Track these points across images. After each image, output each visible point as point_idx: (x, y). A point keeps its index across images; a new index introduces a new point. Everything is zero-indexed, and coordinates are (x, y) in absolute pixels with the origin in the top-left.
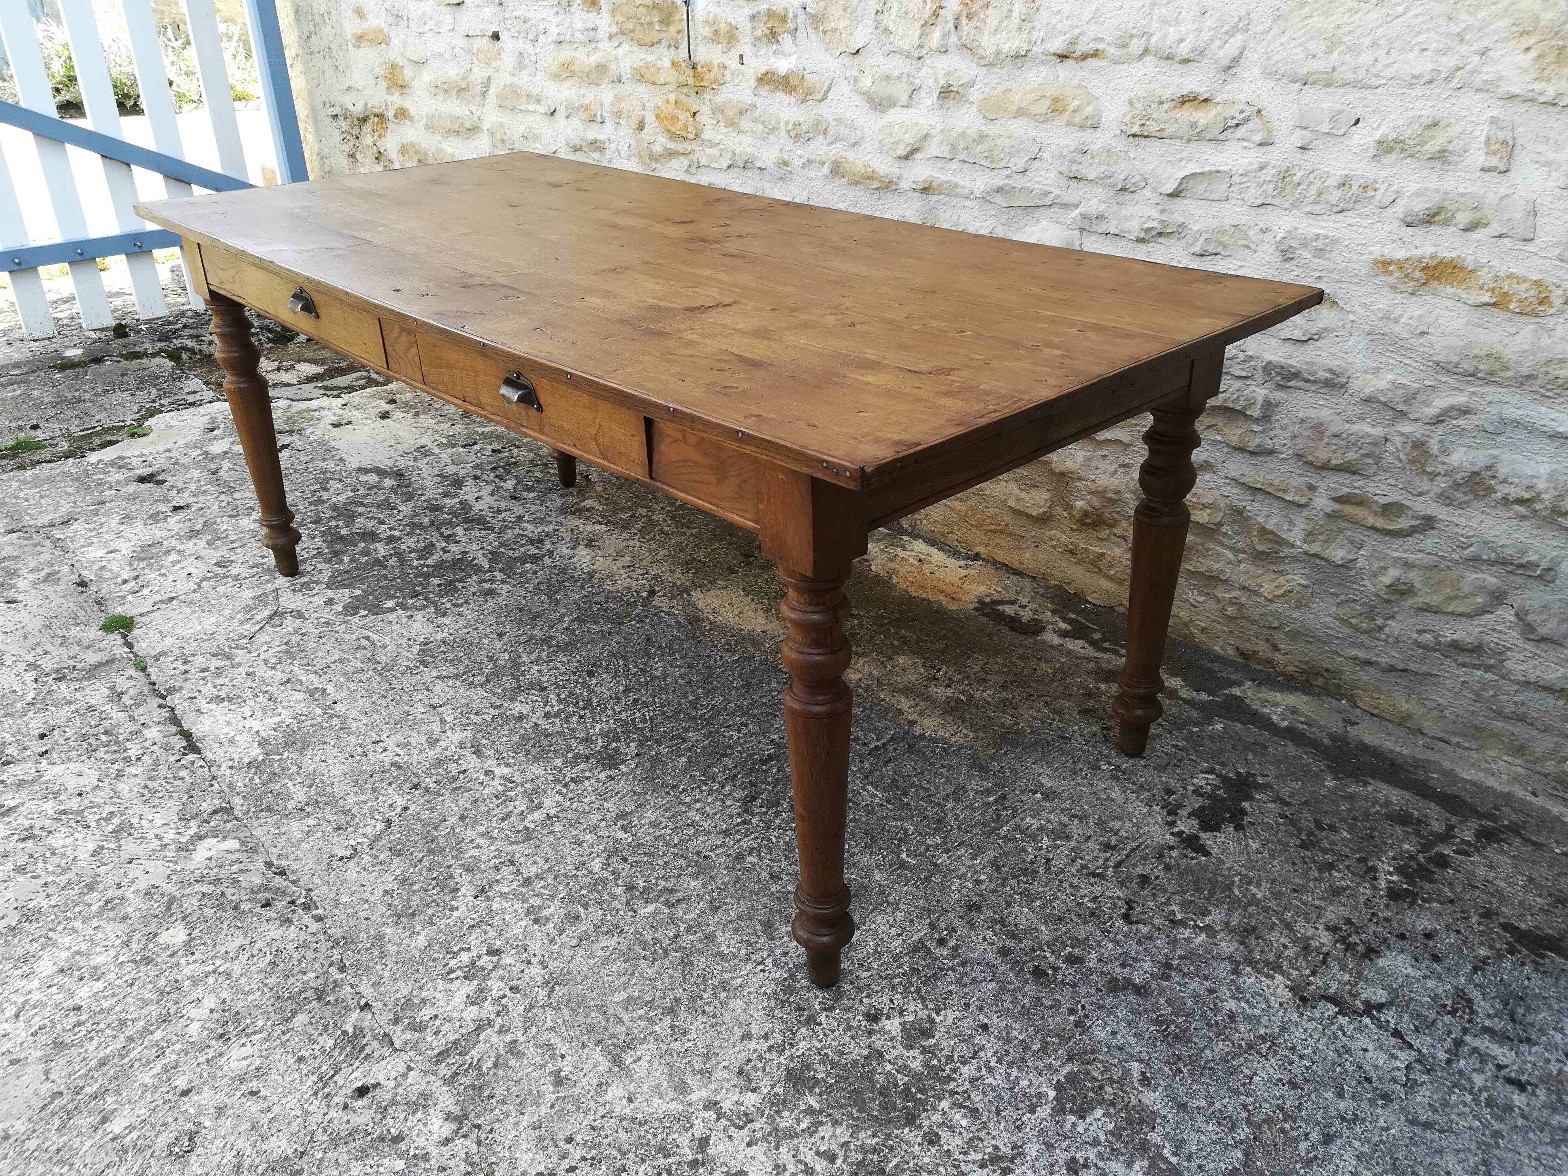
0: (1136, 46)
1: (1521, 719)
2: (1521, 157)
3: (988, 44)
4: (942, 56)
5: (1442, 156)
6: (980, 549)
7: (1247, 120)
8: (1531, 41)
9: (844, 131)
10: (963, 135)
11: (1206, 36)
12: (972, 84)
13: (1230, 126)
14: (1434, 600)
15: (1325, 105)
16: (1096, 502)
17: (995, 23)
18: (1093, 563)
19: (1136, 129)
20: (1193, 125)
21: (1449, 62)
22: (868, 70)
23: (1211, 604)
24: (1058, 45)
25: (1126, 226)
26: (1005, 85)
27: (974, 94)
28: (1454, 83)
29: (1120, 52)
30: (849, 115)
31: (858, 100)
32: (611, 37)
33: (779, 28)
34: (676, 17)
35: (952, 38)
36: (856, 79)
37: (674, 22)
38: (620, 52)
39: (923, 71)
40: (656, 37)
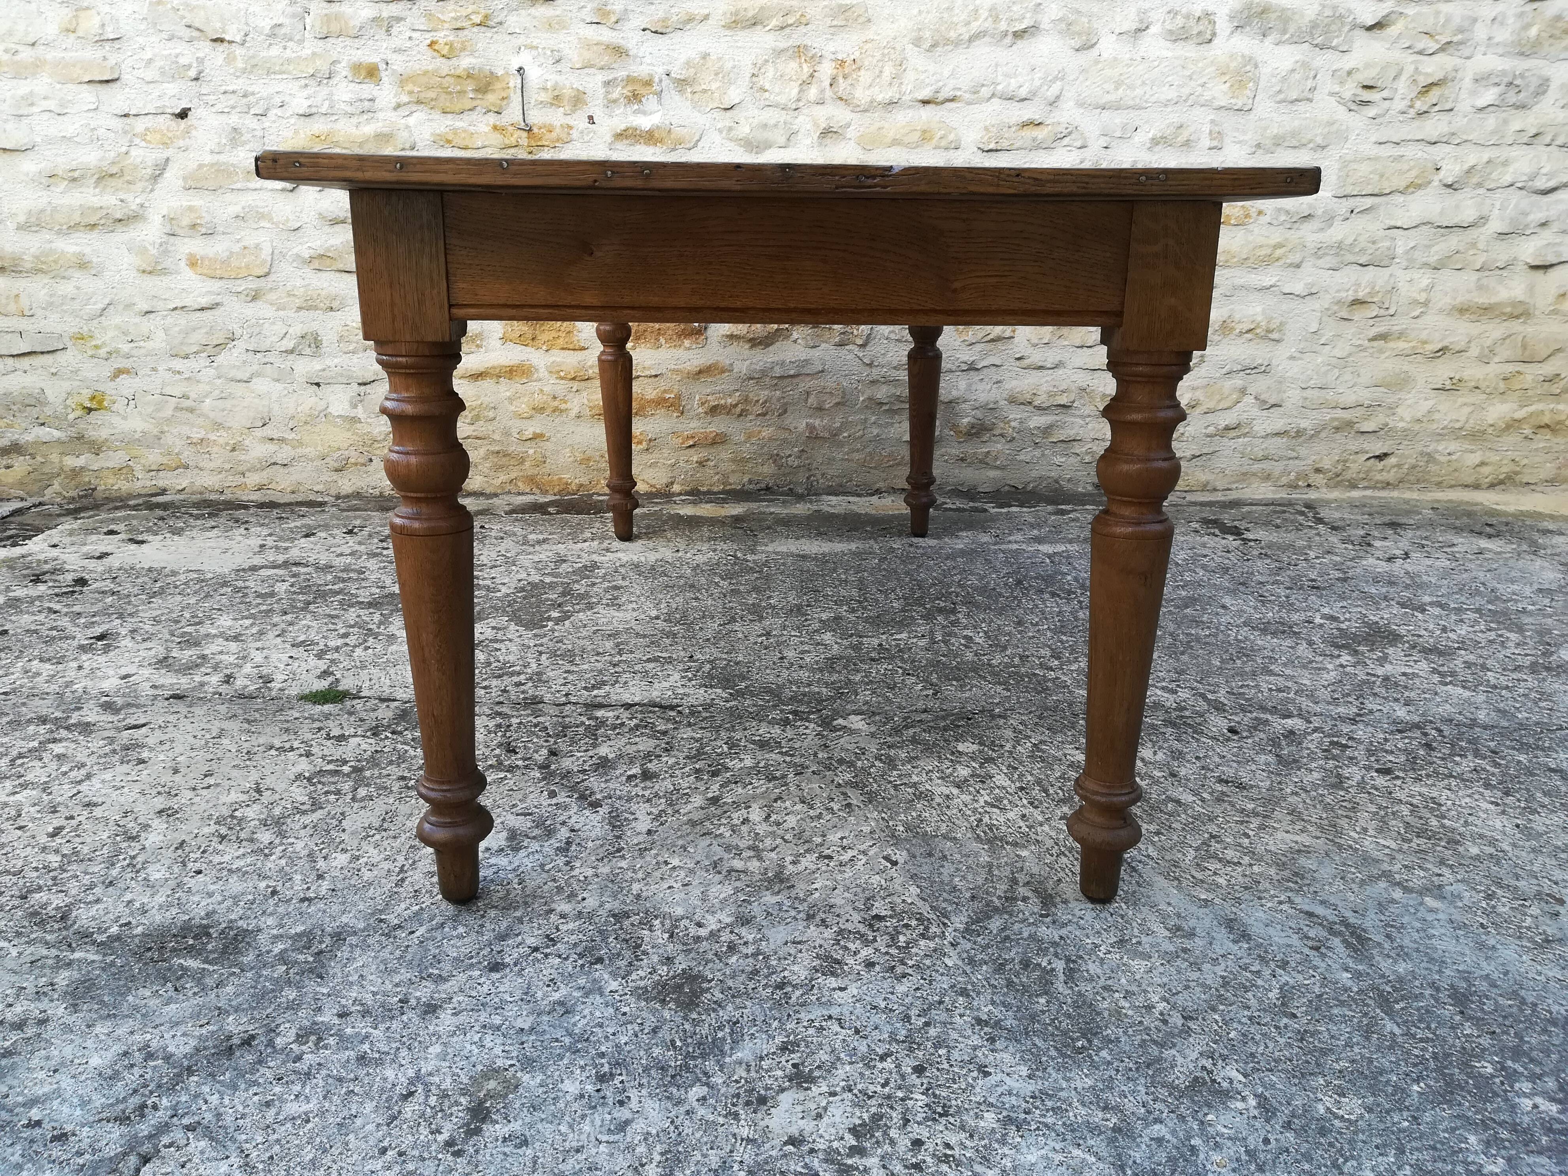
0: (985, 92)
1: (1266, 458)
2: (1227, 140)
3: (862, 95)
4: (819, 107)
5: (1187, 144)
6: (880, 485)
7: (1070, 133)
8: (1227, 78)
11: (1037, 83)
12: (848, 125)
13: (1059, 137)
14: (1211, 405)
15: (1117, 121)
16: (979, 414)
17: (869, 81)
18: (981, 461)
19: (992, 146)
20: (1034, 140)
21: (1186, 91)
22: (742, 121)
23: (1073, 460)
24: (925, 94)
26: (877, 125)
27: (851, 133)
28: (1190, 102)
29: (973, 96)
31: (731, 145)
32: (398, 106)
33: (642, 91)
34: (498, 86)
35: (829, 93)
36: (730, 129)
37: (494, 91)
38: (411, 121)
39: (801, 118)
40: (469, 104)
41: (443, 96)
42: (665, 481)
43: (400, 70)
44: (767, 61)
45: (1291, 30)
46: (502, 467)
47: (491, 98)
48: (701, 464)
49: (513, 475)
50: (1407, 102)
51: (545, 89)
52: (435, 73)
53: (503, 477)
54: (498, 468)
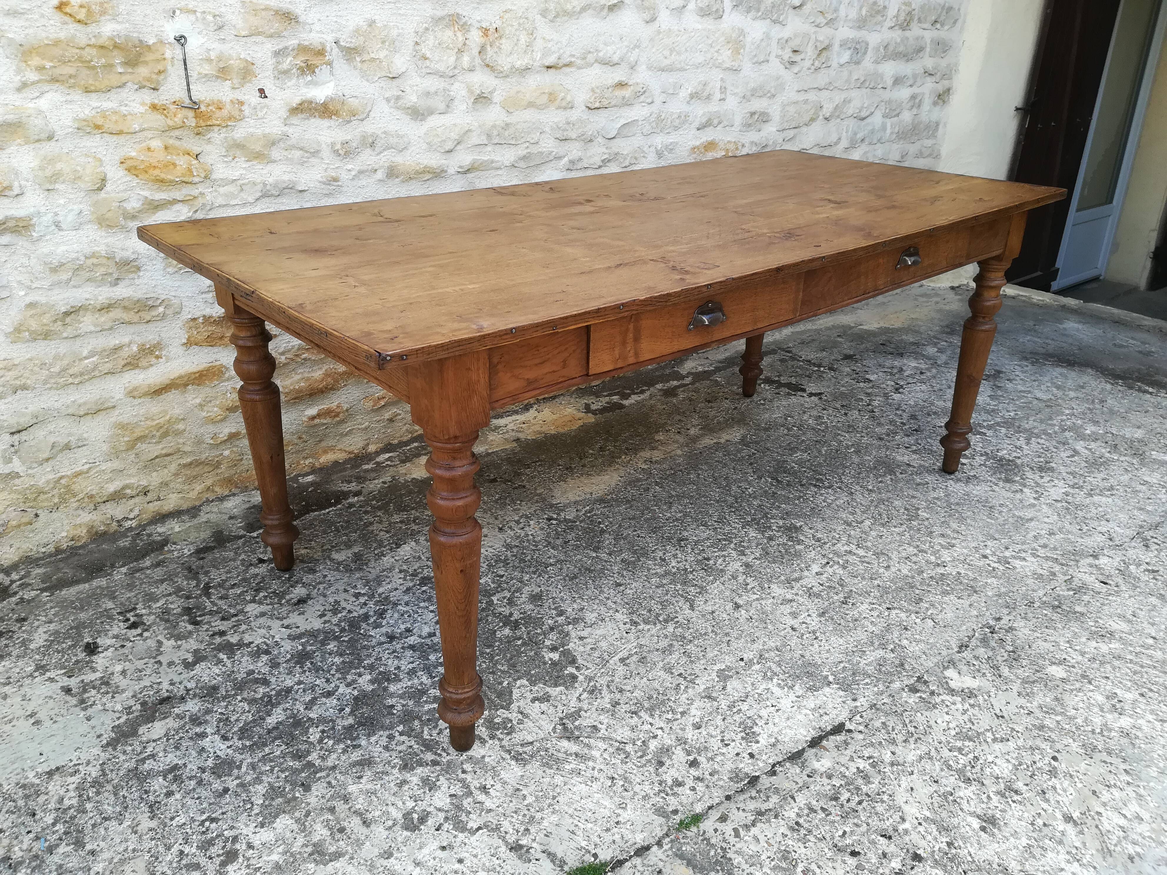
0: (591, 58)
2: (728, 93)
3: (504, 62)
4: (471, 74)
5: (709, 97)
7: (644, 92)
8: (730, 45)
9: (393, 141)
10: (494, 126)
11: (624, 50)
12: (494, 90)
13: (638, 95)
15: (671, 80)
17: (509, 48)
19: (597, 105)
20: (624, 98)
21: (708, 56)
22: (408, 89)
24: (551, 60)
25: (592, 161)
26: (516, 89)
27: (497, 98)
28: (710, 65)
29: (582, 62)
30: (392, 127)
31: (398, 114)
32: (24, 86)
33: (315, 61)
34: (150, 57)
35: (478, 61)
36: (398, 98)
37: (146, 63)
38: (43, 103)
39: (457, 85)
40: (114, 79)
41: (85, 72)
42: (361, 444)
43: (19, 38)
44: (427, 29)
45: (762, 9)
46: (195, 477)
47: (143, 71)
48: (391, 420)
49: (209, 482)
50: (811, 62)
51: (209, 60)
52: (69, 42)
53: (199, 487)
54: (191, 479)
